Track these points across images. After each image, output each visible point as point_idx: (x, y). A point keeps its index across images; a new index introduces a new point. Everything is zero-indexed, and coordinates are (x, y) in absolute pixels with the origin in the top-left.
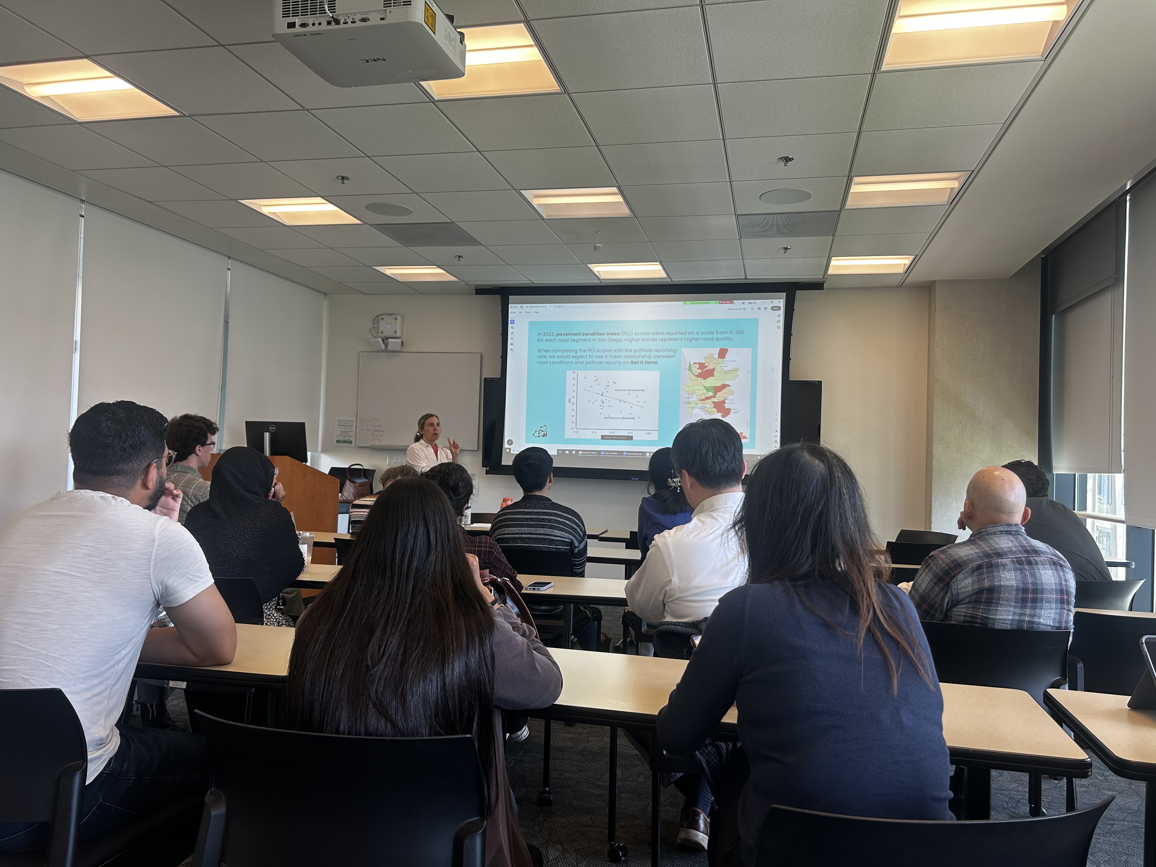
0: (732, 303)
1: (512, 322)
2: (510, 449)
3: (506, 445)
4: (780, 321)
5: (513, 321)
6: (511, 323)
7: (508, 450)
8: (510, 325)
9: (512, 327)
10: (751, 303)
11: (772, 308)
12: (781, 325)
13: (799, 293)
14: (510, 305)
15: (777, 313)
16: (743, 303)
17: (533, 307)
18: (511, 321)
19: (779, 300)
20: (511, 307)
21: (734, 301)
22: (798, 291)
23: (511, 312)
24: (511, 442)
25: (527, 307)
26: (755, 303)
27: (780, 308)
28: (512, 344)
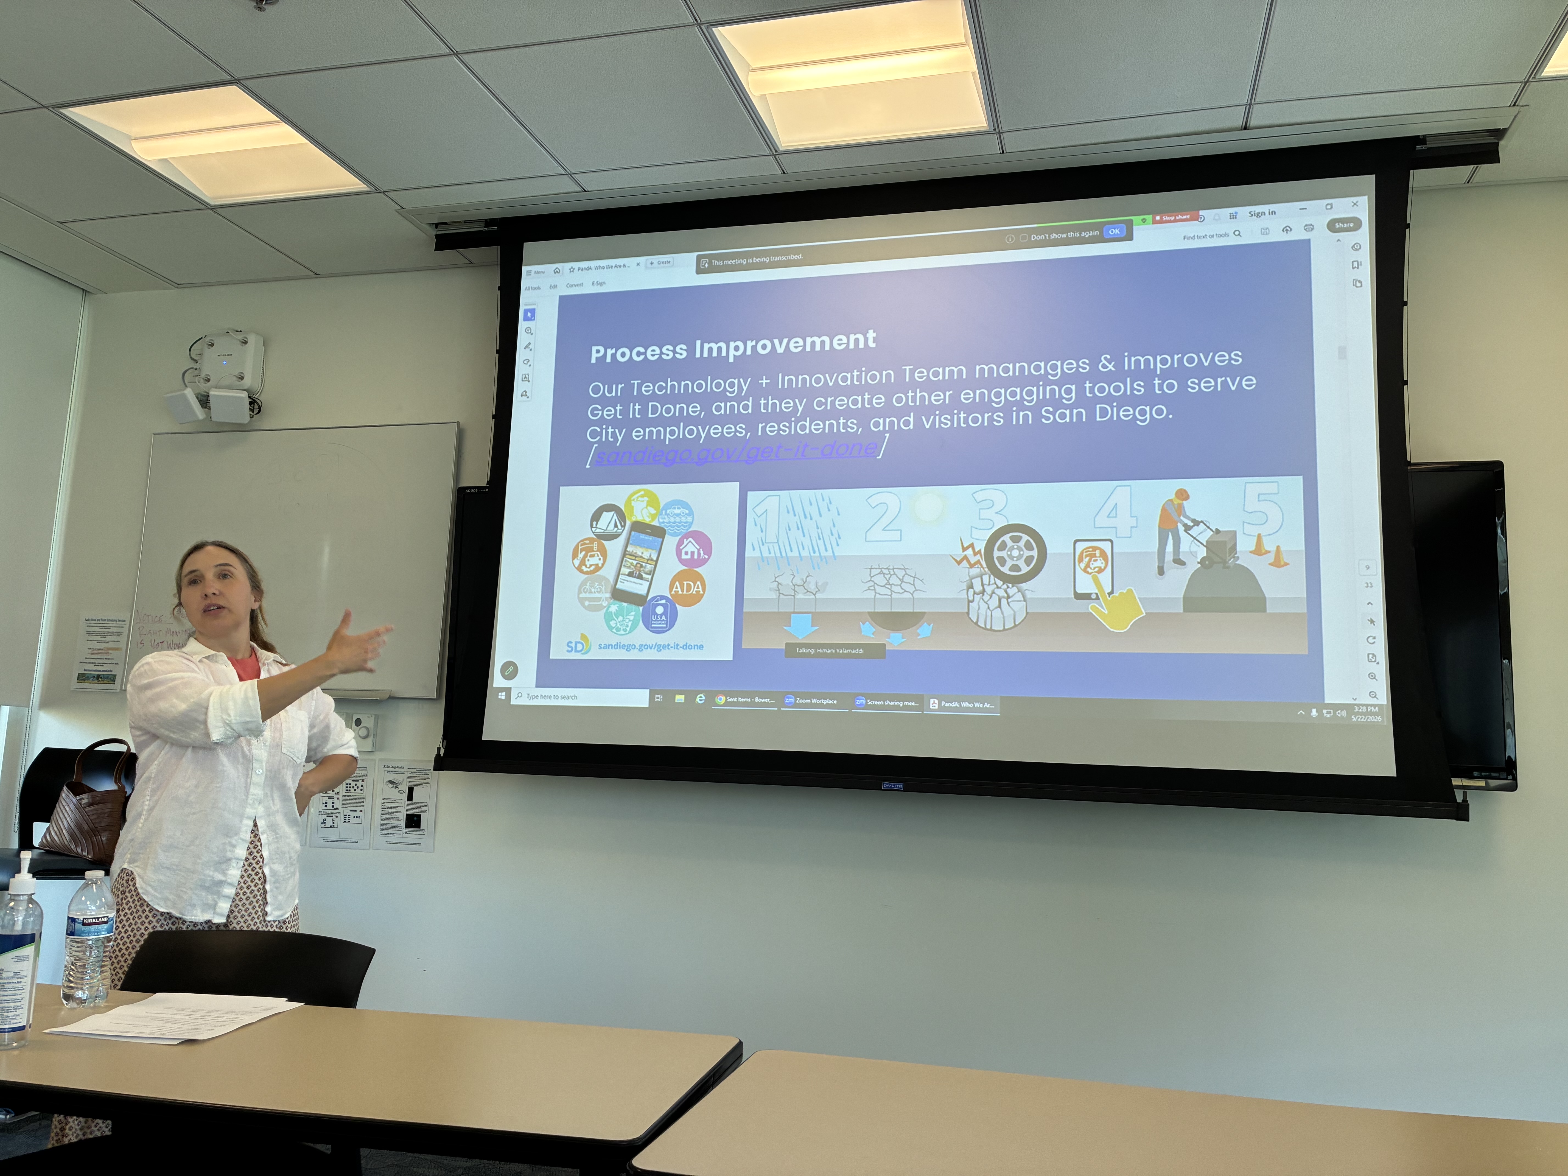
0: (1196, 218)
1: (529, 314)
2: (508, 691)
3: (497, 680)
4: (1359, 264)
5: (533, 311)
6: (526, 319)
7: (502, 696)
8: (522, 325)
9: (528, 330)
10: (1258, 215)
11: (1332, 226)
12: (1366, 273)
13: (1419, 178)
14: (525, 269)
15: (1350, 238)
16: (1233, 216)
17: (589, 268)
18: (526, 311)
19: (1355, 199)
20: (529, 273)
21: (1201, 213)
22: (1417, 171)
23: (527, 289)
24: (511, 669)
25: (572, 270)
26: (1274, 213)
27: (1356, 224)
28: (526, 379)
